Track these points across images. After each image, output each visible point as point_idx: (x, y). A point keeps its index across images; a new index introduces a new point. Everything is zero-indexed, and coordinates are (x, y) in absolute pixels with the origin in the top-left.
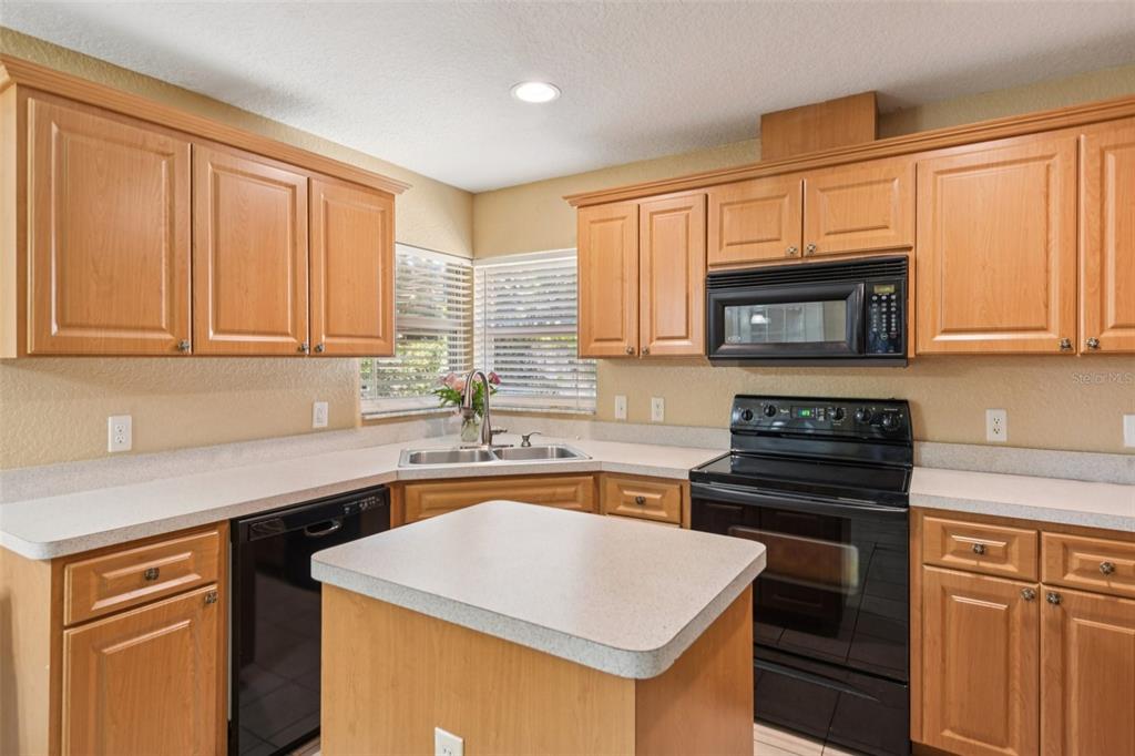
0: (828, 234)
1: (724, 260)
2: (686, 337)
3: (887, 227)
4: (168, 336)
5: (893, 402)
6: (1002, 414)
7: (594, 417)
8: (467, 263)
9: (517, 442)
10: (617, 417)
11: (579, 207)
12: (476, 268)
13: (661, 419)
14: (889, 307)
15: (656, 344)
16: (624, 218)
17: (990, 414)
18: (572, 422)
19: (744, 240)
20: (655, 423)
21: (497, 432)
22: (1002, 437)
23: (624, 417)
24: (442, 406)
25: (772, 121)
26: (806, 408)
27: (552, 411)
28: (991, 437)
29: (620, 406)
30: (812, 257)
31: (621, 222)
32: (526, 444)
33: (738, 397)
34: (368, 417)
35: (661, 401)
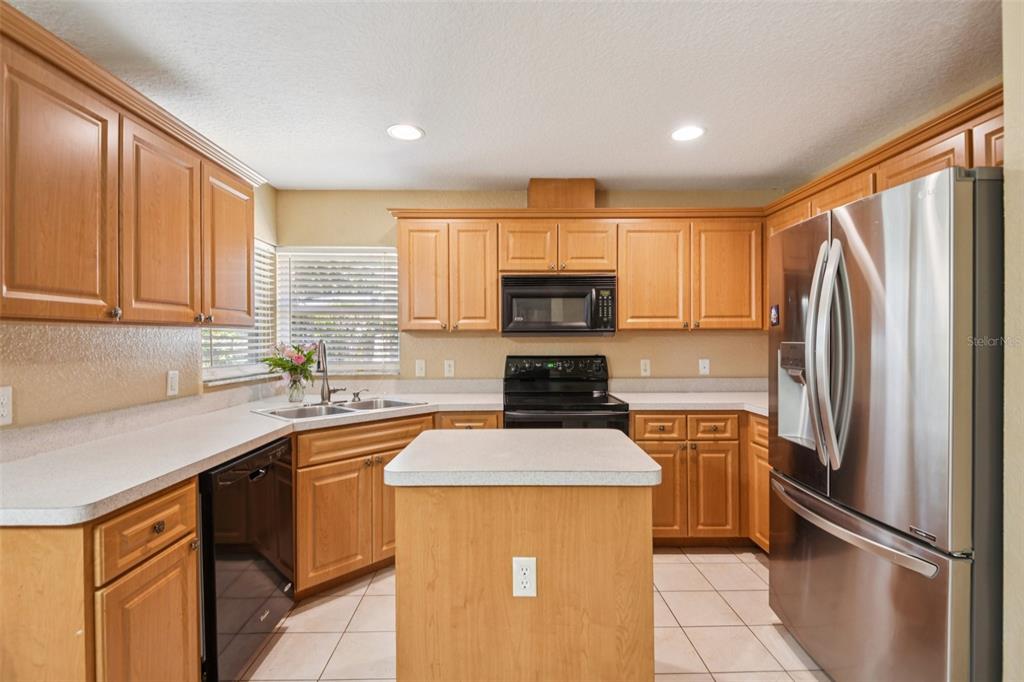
0: (572, 258)
1: (510, 268)
2: (484, 318)
3: (602, 258)
4: (101, 302)
5: (597, 357)
6: (648, 362)
7: (399, 377)
8: (272, 250)
9: (349, 398)
10: (417, 375)
11: (399, 218)
12: (278, 254)
13: (452, 375)
14: (608, 303)
15: (462, 321)
16: (437, 231)
17: (642, 362)
18: (380, 381)
19: (523, 256)
20: (448, 378)
21: (335, 391)
22: (648, 374)
23: (423, 375)
24: (271, 372)
25: (536, 184)
26: (551, 362)
27: (360, 373)
28: (643, 374)
29: (420, 367)
30: (563, 271)
31: (434, 234)
32: (357, 399)
33: (509, 357)
34: (210, 384)
35: (452, 363)
